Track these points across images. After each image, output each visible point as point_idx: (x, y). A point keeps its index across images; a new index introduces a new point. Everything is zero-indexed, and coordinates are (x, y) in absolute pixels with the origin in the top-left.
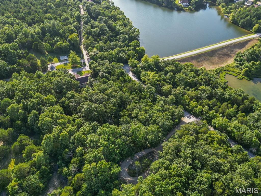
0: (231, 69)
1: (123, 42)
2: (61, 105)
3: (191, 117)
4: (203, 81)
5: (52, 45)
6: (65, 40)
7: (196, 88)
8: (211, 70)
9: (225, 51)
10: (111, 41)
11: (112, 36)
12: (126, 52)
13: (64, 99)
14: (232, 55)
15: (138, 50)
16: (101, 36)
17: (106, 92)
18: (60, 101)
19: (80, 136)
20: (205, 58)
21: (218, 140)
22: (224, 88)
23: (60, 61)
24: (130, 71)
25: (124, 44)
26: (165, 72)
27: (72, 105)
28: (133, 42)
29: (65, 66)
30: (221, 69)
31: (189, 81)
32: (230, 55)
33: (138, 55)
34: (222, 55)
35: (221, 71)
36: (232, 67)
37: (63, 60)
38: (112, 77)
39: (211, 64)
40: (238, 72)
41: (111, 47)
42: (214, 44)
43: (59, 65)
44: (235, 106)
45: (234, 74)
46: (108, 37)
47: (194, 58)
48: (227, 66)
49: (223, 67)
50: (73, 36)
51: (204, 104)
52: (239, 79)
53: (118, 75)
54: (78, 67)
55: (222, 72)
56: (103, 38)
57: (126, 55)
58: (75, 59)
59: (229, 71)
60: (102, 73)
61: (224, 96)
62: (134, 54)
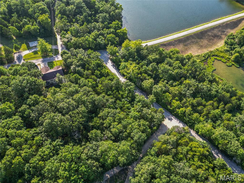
0: (220, 54)
1: (103, 22)
2: (20, 115)
3: (172, 118)
4: (188, 72)
5: (20, 28)
6: (35, 23)
7: (180, 81)
8: (199, 55)
9: (216, 32)
10: (89, 22)
11: (90, 15)
12: (105, 35)
13: (24, 107)
14: (223, 36)
15: (119, 32)
16: (78, 15)
17: (75, 97)
18: (20, 109)
19: (36, 164)
20: (193, 40)
21: (200, 154)
22: (211, 82)
23: (29, 48)
24: (109, 59)
25: (104, 25)
26: (147, 62)
27: (33, 116)
28: (114, 23)
29: (34, 54)
30: (210, 53)
31: (173, 73)
32: (221, 37)
33: (119, 39)
34: (212, 36)
35: (209, 56)
36: (221, 52)
37: (33, 47)
38: (86, 71)
39: (199, 47)
40: (228, 58)
41: (88, 30)
42: (204, 24)
43: (27, 54)
44: (221, 106)
45: (223, 60)
46: (85, 17)
47: (181, 41)
48: (217, 49)
49: (212, 51)
50: (43, 17)
51: (187, 104)
52: (228, 66)
53: (93, 68)
54: (50, 55)
55: (211, 57)
56: (80, 17)
57: (105, 40)
58: (45, 47)
59: (218, 56)
60: (74, 68)
61: (210, 92)
62: (114, 38)
